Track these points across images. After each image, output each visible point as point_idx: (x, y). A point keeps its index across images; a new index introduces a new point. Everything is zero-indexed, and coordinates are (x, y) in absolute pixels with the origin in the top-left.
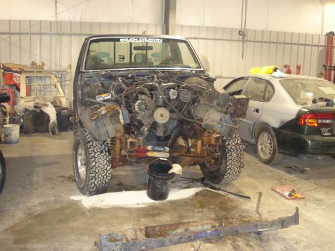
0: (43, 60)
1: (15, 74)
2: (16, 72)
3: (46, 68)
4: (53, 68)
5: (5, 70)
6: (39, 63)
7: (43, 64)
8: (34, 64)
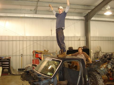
0: (48, 49)
1: (39, 54)
2: (40, 53)
3: (49, 52)
4: (51, 52)
5: (36, 53)
6: (46, 50)
7: (48, 50)
8: (45, 50)
